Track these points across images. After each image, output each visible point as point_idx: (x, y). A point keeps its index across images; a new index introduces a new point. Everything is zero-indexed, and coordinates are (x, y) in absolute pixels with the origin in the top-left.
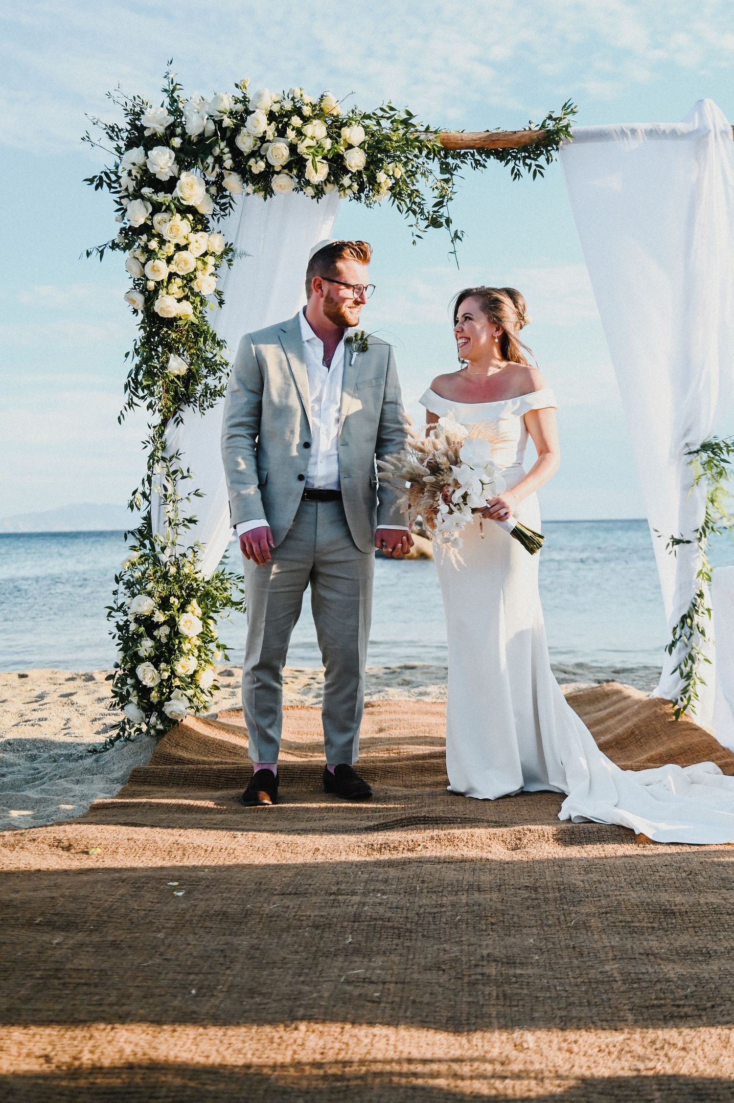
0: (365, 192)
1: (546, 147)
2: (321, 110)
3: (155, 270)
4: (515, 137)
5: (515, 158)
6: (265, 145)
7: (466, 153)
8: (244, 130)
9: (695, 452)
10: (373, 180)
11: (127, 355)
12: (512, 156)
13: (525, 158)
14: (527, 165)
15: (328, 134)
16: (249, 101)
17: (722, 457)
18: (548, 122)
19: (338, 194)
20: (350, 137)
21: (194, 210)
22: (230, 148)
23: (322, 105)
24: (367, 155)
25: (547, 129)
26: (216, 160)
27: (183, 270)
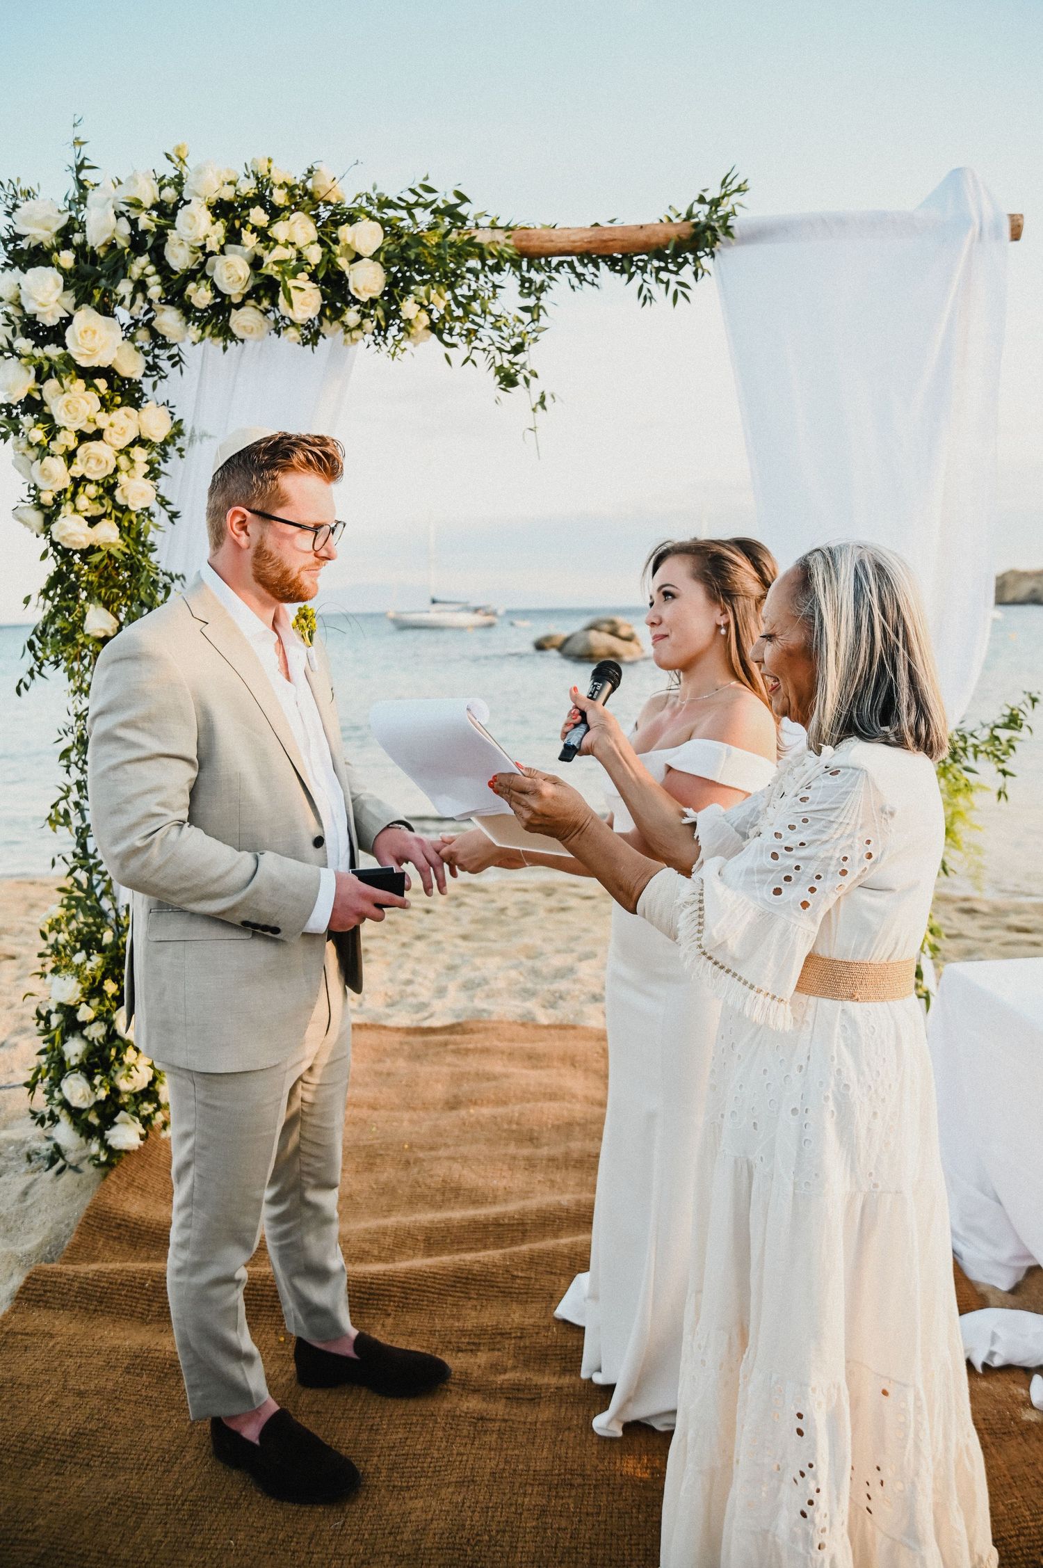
1: (693, 252)
2: (308, 194)
3: (49, 477)
4: (642, 236)
5: (643, 270)
6: (209, 260)
7: (559, 263)
8: (172, 235)
10: (392, 315)
11: (27, 600)
12: (638, 267)
13: (658, 270)
14: (662, 282)
15: (318, 238)
16: (184, 183)
17: (966, 763)
18: (697, 208)
19: (340, 338)
20: (353, 242)
21: (108, 373)
22: (156, 266)
23: (309, 185)
24: (387, 270)
25: (696, 220)
26: (135, 288)
27: (95, 472)
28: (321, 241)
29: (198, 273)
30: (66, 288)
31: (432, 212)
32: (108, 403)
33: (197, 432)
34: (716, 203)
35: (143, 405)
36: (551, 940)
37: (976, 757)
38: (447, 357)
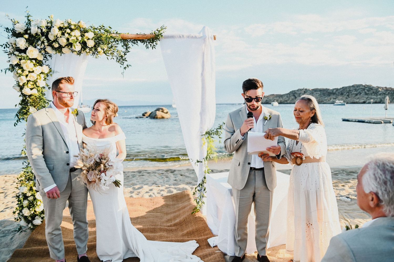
1: (155, 40)
2: (79, 26)
3: (22, 80)
4: (146, 36)
6: (58, 38)
8: (50, 33)
9: (203, 135)
10: (96, 50)
11: (16, 105)
13: (149, 42)
14: (150, 44)
16: (52, 23)
17: (212, 136)
18: (156, 31)
19: (86, 54)
20: (88, 36)
21: (36, 59)
22: (46, 38)
23: (79, 24)
24: (95, 42)
25: (156, 34)
26: (41, 42)
27: (32, 79)
28: (81, 36)
29: (56, 41)
30: (26, 42)
31: (104, 30)
32: (35, 65)
33: (55, 71)
34: (159, 31)
35: (43, 65)
36: (139, 181)
37: (214, 135)
38: (107, 58)
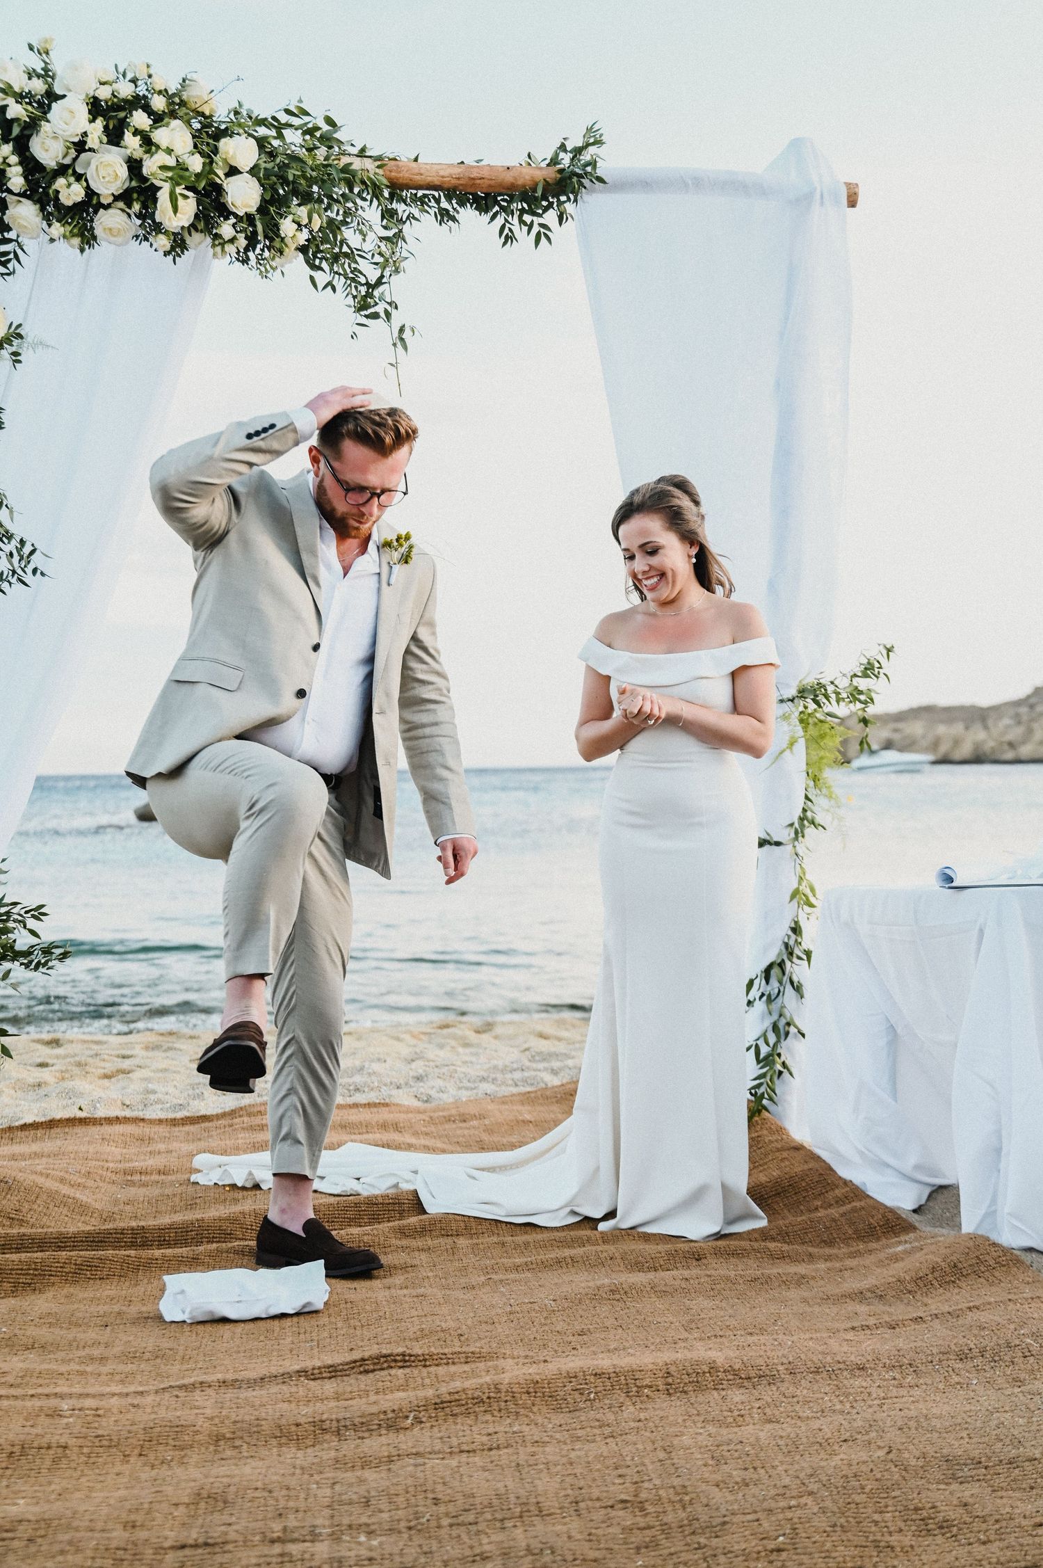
0: (258, 251)
1: (557, 196)
2: (183, 103)
4: (508, 178)
5: (506, 210)
6: (83, 155)
7: (425, 196)
8: (46, 127)
9: (789, 700)
10: (273, 232)
12: (502, 207)
14: (525, 224)
15: (195, 146)
16: (53, 78)
19: (211, 251)
20: (233, 157)
22: (20, 156)
23: (185, 94)
24: (264, 187)
25: (562, 166)
29: (69, 169)
38: (312, 278)
